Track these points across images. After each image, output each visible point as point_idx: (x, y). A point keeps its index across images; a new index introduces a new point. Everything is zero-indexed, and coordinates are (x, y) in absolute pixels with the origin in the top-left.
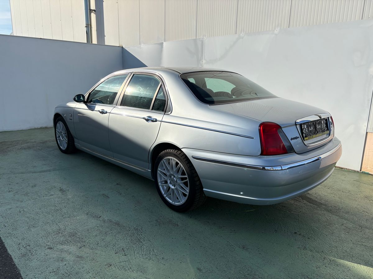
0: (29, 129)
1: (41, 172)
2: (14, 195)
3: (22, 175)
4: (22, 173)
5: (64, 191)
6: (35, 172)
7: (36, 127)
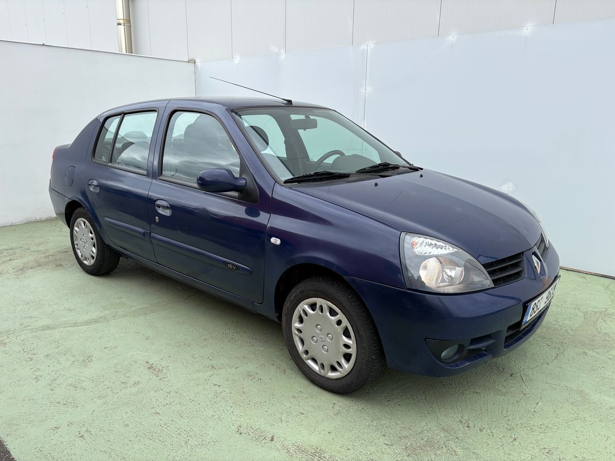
0: (24, 224)
1: (88, 323)
2: (52, 390)
3: (51, 331)
4: (48, 328)
5: (160, 371)
6: (75, 324)
7: (38, 219)
